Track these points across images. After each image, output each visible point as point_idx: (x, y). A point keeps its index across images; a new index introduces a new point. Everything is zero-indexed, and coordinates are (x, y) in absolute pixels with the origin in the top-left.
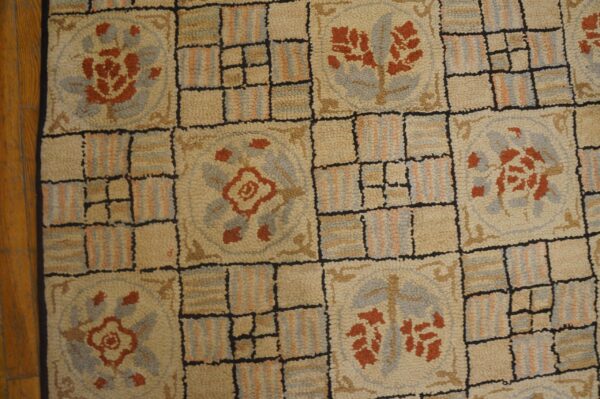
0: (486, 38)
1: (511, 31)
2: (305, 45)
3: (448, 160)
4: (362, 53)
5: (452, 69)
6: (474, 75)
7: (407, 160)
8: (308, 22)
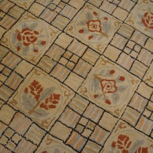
0: (81, 118)
1: (92, 121)
2: (22, 79)
3: (36, 147)
4: (37, 94)
5: (61, 119)
6: (67, 126)
7: (23, 137)
8: (29, 73)
